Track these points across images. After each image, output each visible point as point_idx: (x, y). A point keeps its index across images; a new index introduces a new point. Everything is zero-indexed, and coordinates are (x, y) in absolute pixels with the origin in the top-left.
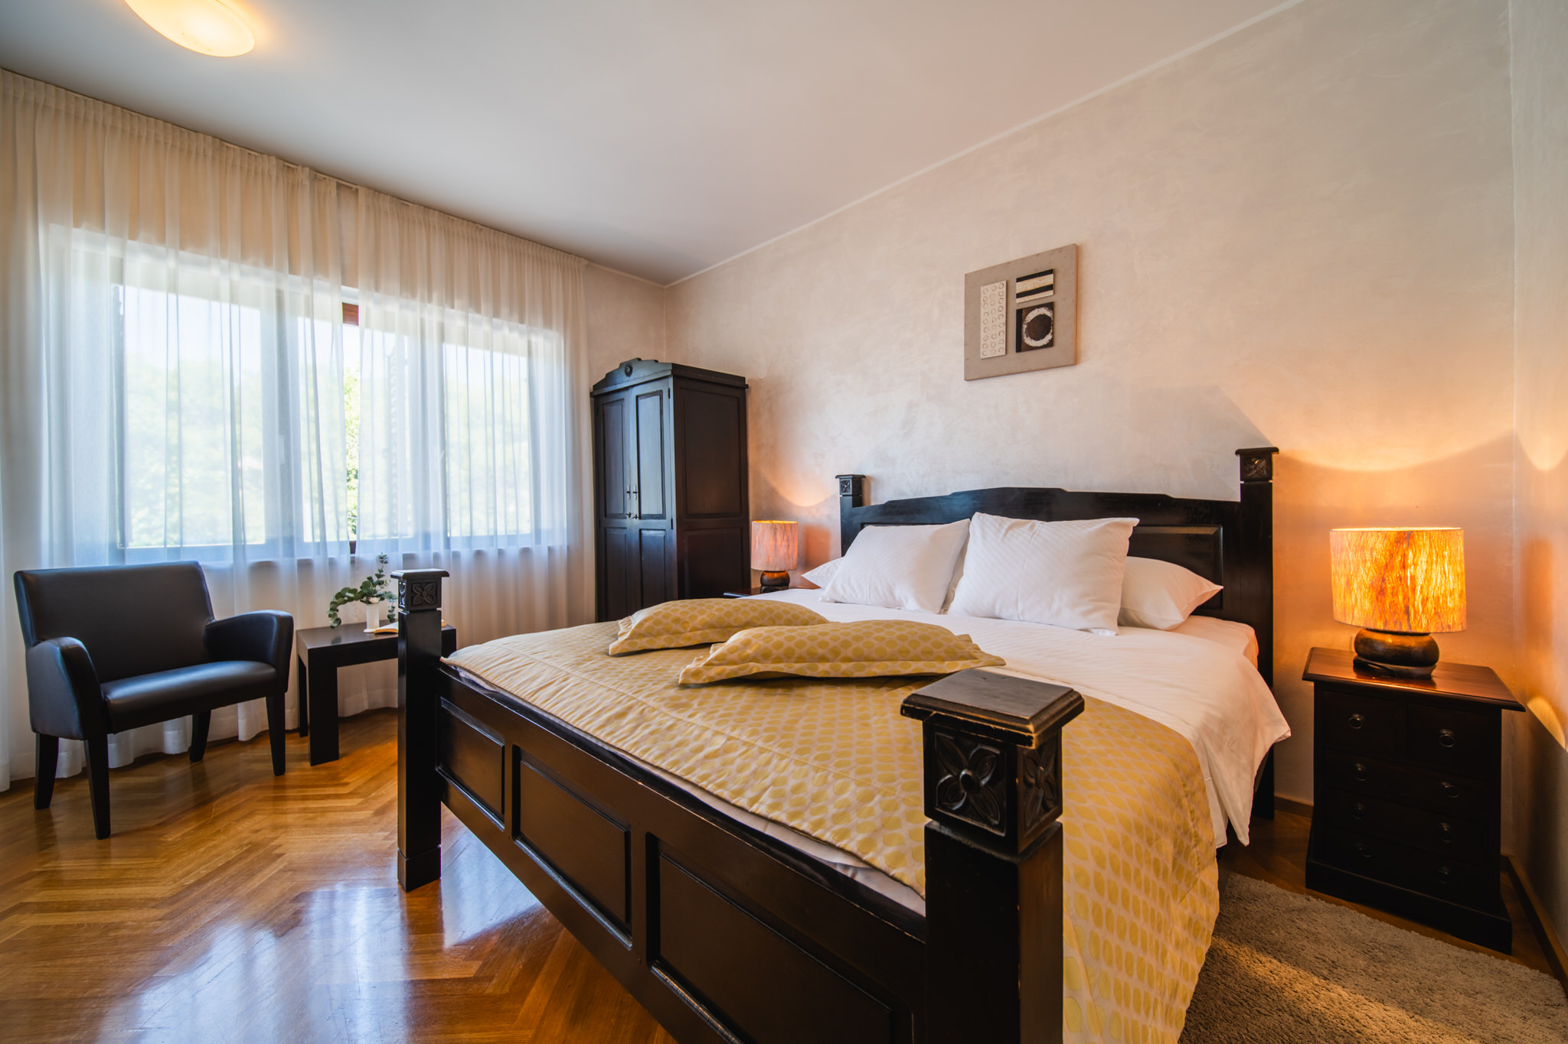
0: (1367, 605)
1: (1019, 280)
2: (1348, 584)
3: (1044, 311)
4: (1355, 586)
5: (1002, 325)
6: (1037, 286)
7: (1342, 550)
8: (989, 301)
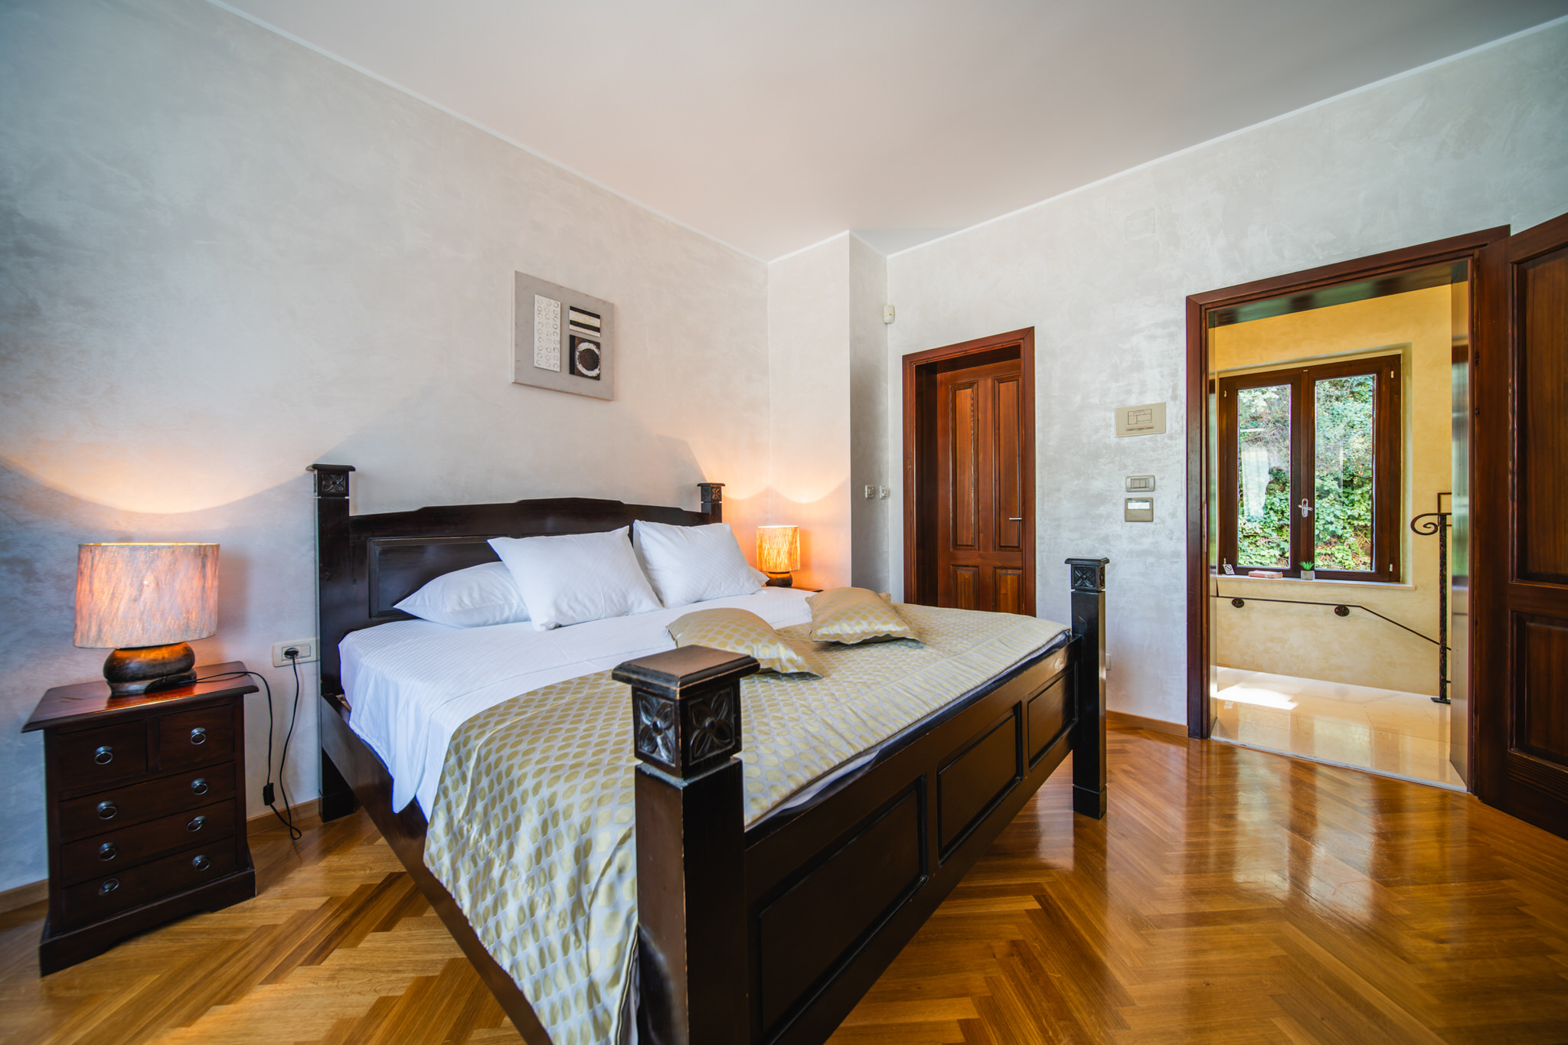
0: (786, 561)
1: (572, 308)
2: (778, 553)
3: (592, 347)
4: (782, 553)
5: (557, 342)
6: (587, 323)
7: (775, 537)
8: (543, 313)
